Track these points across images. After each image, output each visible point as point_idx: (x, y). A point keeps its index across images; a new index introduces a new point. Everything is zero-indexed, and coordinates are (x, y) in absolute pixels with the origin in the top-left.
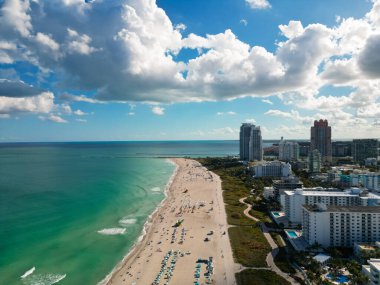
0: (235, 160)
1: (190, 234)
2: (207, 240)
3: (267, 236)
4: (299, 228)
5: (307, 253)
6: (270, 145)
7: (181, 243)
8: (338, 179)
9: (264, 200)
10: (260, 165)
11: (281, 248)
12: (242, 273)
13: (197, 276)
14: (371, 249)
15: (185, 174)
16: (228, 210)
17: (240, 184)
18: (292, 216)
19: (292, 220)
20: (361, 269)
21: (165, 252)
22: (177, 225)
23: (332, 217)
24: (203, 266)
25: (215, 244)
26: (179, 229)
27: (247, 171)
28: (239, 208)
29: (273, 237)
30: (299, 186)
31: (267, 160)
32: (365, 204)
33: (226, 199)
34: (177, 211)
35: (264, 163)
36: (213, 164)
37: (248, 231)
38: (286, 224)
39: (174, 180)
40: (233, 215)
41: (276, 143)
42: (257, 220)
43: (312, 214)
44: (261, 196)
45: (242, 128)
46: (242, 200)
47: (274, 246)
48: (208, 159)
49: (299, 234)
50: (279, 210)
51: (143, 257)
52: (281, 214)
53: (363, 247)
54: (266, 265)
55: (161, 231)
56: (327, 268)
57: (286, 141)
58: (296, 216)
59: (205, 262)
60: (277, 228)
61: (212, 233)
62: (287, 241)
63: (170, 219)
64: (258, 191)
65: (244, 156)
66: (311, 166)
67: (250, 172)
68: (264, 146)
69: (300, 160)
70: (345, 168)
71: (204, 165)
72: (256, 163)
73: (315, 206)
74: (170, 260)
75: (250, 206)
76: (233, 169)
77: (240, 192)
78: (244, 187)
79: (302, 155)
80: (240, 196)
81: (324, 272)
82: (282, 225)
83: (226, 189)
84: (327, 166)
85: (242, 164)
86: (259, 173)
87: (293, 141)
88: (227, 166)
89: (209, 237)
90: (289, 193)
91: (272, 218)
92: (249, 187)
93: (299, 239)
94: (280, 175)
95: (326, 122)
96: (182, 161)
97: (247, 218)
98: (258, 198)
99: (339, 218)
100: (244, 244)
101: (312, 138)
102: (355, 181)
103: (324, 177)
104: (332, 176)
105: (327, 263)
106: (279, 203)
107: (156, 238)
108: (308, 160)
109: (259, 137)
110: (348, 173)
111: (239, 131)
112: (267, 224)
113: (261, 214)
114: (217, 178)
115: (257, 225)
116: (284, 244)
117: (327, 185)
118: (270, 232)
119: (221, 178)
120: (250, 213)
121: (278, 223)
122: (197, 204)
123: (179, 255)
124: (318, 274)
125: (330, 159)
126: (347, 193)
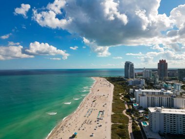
0: (122, 78)
1: (98, 104)
2: (104, 106)
3: (126, 105)
4: (138, 103)
7: (95, 107)
8: (163, 86)
9: (129, 94)
11: (130, 109)
12: (113, 115)
13: (99, 115)
15: (99, 84)
16: (114, 97)
17: (122, 88)
18: (137, 99)
19: (137, 101)
23: (148, 98)
24: (101, 113)
25: (106, 107)
26: (94, 103)
27: (126, 83)
28: (118, 97)
29: (128, 106)
33: (114, 93)
34: (94, 97)
36: (112, 80)
38: (134, 102)
39: (94, 86)
40: (115, 99)
42: (124, 100)
46: (120, 94)
47: (127, 108)
50: (134, 97)
51: (81, 110)
52: (134, 99)
54: (122, 113)
55: (87, 103)
56: (143, 114)
60: (131, 103)
61: (106, 104)
63: (91, 100)
65: (127, 77)
67: (127, 83)
68: (135, 72)
71: (108, 80)
72: (130, 79)
74: (90, 111)
75: (123, 96)
76: (120, 82)
80: (120, 92)
81: (141, 115)
83: (115, 90)
85: (125, 80)
86: (131, 84)
88: (118, 81)
90: (136, 90)
91: (130, 100)
92: (125, 89)
93: (137, 106)
95: (165, 61)
96: (98, 78)
97: (120, 100)
98: (127, 93)
99: (151, 99)
100: (117, 107)
102: (170, 87)
103: (159, 86)
104: (161, 85)
106: (134, 95)
107: (86, 105)
109: (133, 68)
112: (127, 102)
113: (126, 99)
114: (112, 86)
115: (124, 102)
116: (132, 108)
119: (114, 86)
120: (122, 98)
121: (132, 101)
122: (102, 95)
123: (93, 110)
125: (167, 78)
126: (160, 91)
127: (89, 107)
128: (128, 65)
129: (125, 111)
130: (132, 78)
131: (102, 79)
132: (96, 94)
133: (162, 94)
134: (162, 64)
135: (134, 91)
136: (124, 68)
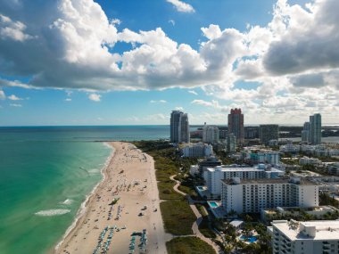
0: (166, 142)
1: (125, 210)
2: (141, 215)
3: (193, 207)
4: (218, 199)
5: (225, 220)
6: (195, 129)
7: (117, 219)
8: (249, 157)
9: (190, 176)
10: (187, 146)
11: (204, 217)
12: (171, 241)
14: (274, 213)
15: (122, 156)
16: (159, 187)
17: (171, 164)
18: (213, 189)
19: (213, 192)
20: (266, 230)
21: (101, 229)
22: (114, 203)
23: (244, 189)
25: (148, 218)
26: (115, 206)
27: (177, 152)
28: (169, 185)
29: (198, 208)
30: (219, 164)
31: (193, 142)
32: (269, 177)
33: (159, 177)
34: (114, 190)
35: (190, 145)
36: (147, 147)
37: (177, 204)
38: (209, 196)
39: (111, 162)
40: (165, 191)
41: (200, 128)
42: (185, 194)
43: (229, 187)
44: (188, 174)
45: (172, 115)
46: (172, 178)
47: (198, 215)
48: (142, 142)
49: (218, 204)
50: (203, 184)
51: (81, 235)
52: (204, 188)
53: (267, 212)
54: (192, 233)
55: (97, 209)
56: (240, 231)
57: (208, 126)
58: (216, 189)
59: (139, 234)
60: (201, 201)
61: (145, 208)
62: (209, 211)
63: (107, 198)
64: (186, 169)
65: (174, 139)
66: (229, 147)
67: (179, 153)
68: (190, 130)
69: (219, 142)
70: (254, 148)
71: (139, 148)
72: (184, 145)
73: (231, 180)
74: (106, 236)
75: (178, 183)
76: (164, 150)
77: (170, 171)
78: (173, 166)
79: (222, 138)
80: (170, 174)
81: (239, 235)
82: (205, 197)
83: (158, 168)
84: (241, 146)
85: (172, 146)
86: (186, 153)
87: (215, 126)
88: (159, 148)
89: (143, 212)
90: (211, 170)
91: (197, 191)
92: (178, 166)
93: (219, 209)
94: (203, 155)
95: (240, 110)
96: (118, 144)
97: (176, 193)
98: (186, 175)
99: (250, 189)
100: (173, 215)
101: (229, 124)
102: (261, 159)
103: (238, 156)
104: (244, 155)
105: (241, 227)
106: (203, 179)
108: (225, 142)
109: (187, 123)
110: (256, 152)
111: (170, 117)
112: (193, 197)
113: (188, 189)
114: (150, 159)
115: (185, 198)
116: (207, 214)
117: (240, 162)
118: (195, 204)
119: (155, 159)
120: (179, 188)
121: (202, 195)
122: (132, 184)
123: (115, 230)
124: (234, 237)
125: (243, 140)
131: (126, 145)
132: (117, 180)
134: (236, 116)
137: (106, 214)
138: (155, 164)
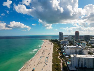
1: (45, 53)
2: (48, 54)
7: (44, 55)
12: (53, 59)
13: (46, 59)
15: (46, 43)
16: (53, 50)
23: (70, 50)
24: (47, 58)
25: (50, 55)
26: (43, 53)
33: (54, 48)
34: (43, 50)
36: (52, 41)
38: (63, 52)
44: (61, 47)
45: (59, 33)
46: (57, 48)
52: (63, 50)
56: (68, 58)
57: (69, 36)
66: (73, 42)
67: (60, 43)
71: (51, 41)
72: (61, 41)
73: (68, 48)
76: (56, 42)
80: (56, 47)
83: (54, 46)
85: (59, 41)
86: (62, 43)
91: (61, 51)
92: (59, 46)
93: (65, 54)
94: (66, 43)
97: (57, 51)
100: (55, 55)
104: (77, 44)
107: (39, 54)
109: (63, 35)
112: (60, 52)
113: (59, 50)
114: (53, 44)
115: (58, 52)
116: (62, 55)
119: (54, 44)
120: (57, 50)
122: (48, 49)
125: (79, 40)
126: (76, 46)
127: (41, 55)
128: (61, 34)
129: (59, 57)
130: (63, 40)
131: (47, 41)
132: (44, 48)
133: (77, 48)
134: (77, 33)
135: (63, 46)
136: (58, 35)
137: (42, 54)
138: (54, 45)
